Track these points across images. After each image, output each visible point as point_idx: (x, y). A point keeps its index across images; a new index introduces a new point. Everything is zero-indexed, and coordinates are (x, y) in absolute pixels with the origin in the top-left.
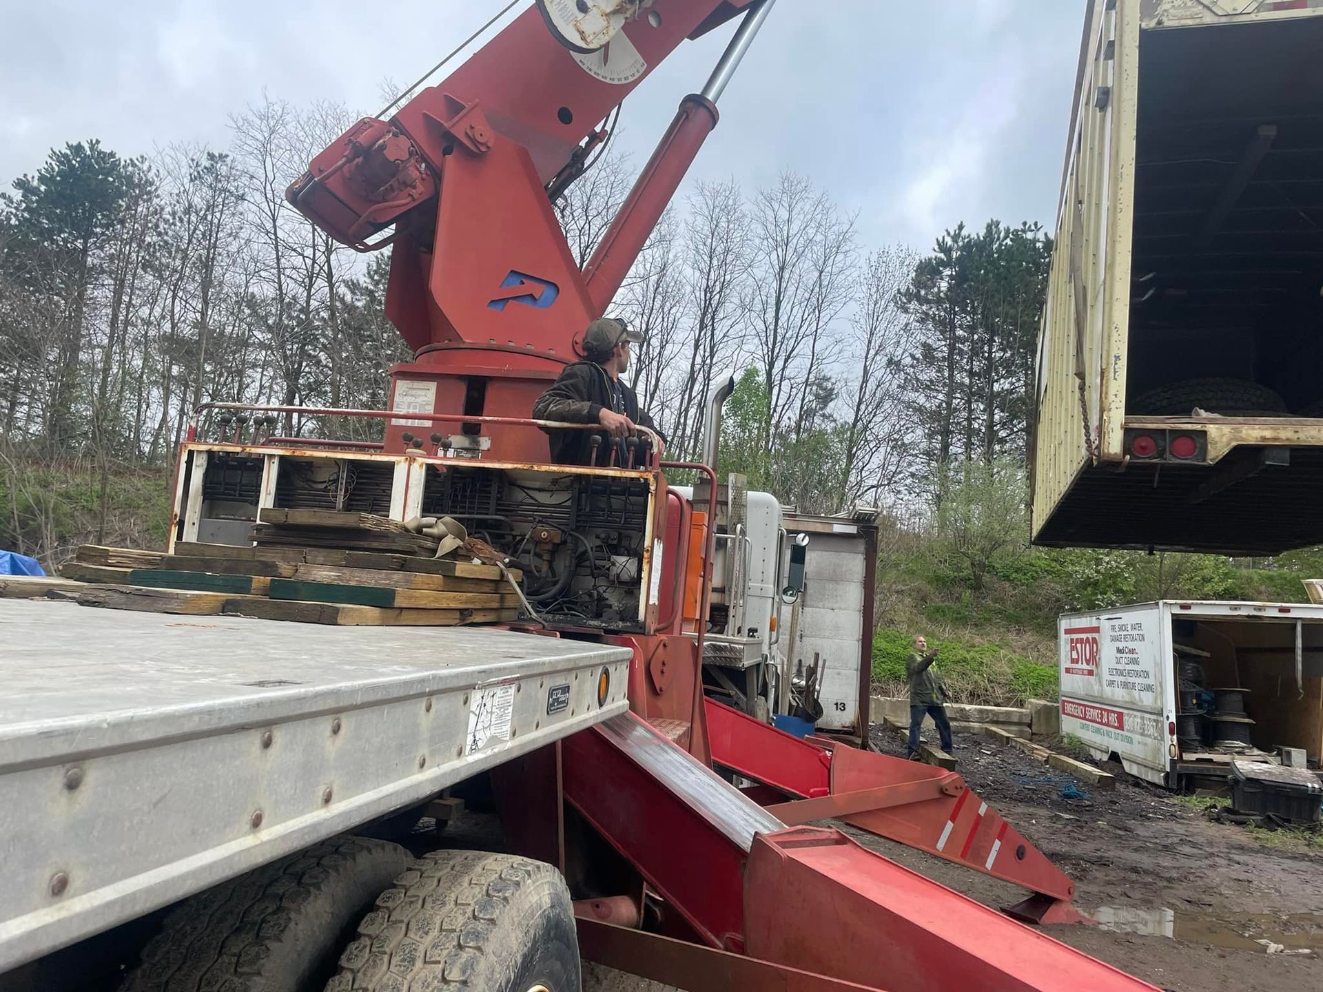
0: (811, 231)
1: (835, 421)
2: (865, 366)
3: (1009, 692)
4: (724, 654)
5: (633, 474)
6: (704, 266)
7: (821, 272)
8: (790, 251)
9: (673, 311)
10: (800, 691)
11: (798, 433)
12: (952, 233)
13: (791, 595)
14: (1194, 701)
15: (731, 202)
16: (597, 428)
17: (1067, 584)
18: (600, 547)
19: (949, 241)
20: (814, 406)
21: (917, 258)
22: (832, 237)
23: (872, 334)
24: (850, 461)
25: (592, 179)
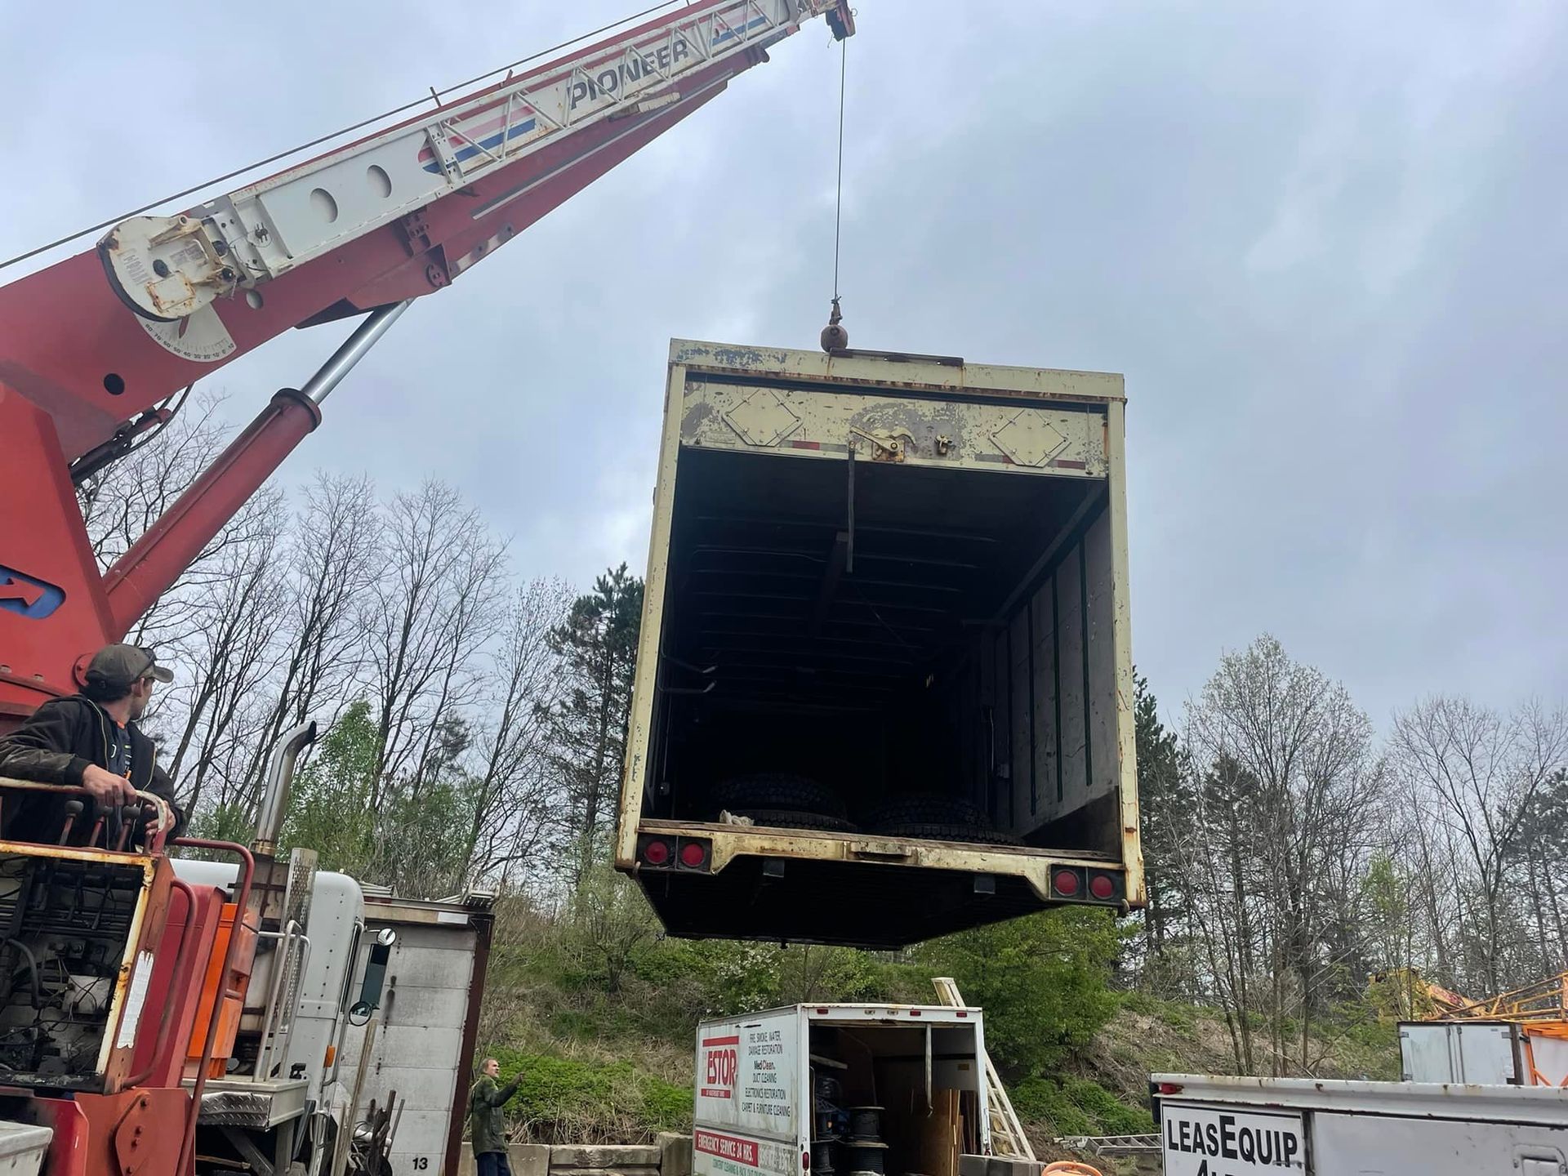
0: (456, 550)
1: (465, 775)
2: (507, 711)
3: (638, 1124)
4: (241, 1109)
5: (122, 859)
6: (317, 572)
7: (464, 597)
8: (429, 568)
9: (267, 622)
10: (362, 1146)
11: (416, 787)
12: (614, 573)
13: (363, 1013)
14: (830, 1125)
15: (360, 501)
16: (76, 792)
17: (712, 984)
18: (54, 962)
19: (610, 581)
20: (440, 755)
21: (575, 595)
22: (479, 559)
23: (518, 674)
24: (477, 827)
25: (177, 447)
